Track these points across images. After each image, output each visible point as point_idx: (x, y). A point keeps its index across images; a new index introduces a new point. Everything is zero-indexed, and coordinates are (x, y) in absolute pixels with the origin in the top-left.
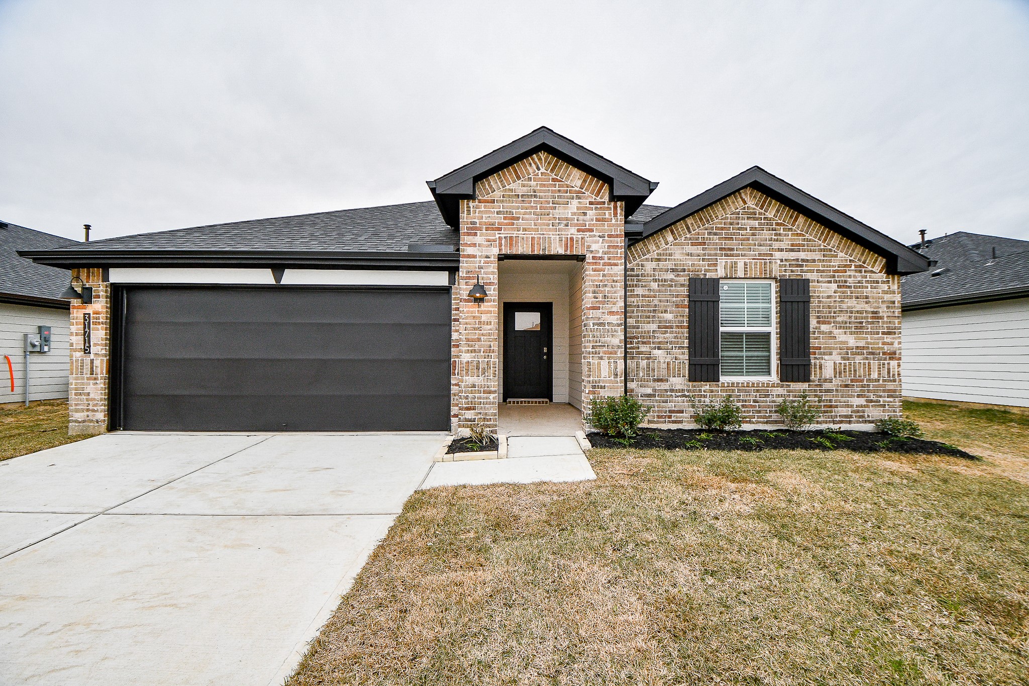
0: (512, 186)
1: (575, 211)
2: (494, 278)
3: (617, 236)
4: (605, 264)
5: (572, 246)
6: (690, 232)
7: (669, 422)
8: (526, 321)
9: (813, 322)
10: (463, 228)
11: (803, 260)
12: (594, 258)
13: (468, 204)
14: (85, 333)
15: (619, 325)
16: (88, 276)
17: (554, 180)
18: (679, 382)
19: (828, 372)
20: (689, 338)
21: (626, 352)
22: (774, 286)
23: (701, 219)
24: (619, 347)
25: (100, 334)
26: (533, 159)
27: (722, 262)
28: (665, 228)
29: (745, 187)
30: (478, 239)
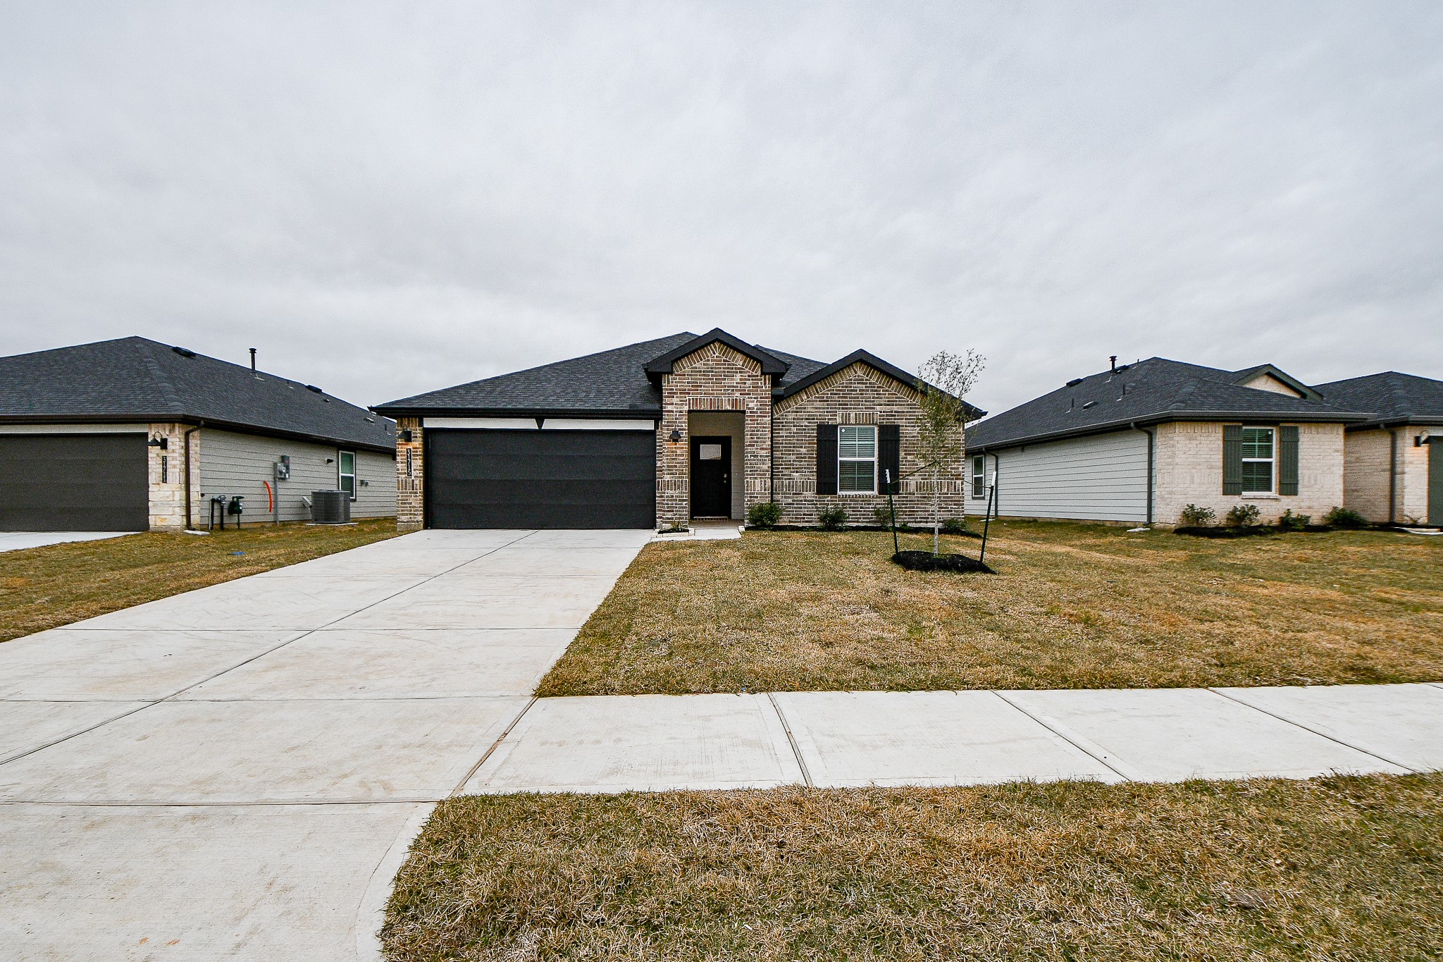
0: (697, 365)
1: (739, 381)
2: (685, 426)
3: (766, 398)
4: (758, 416)
5: (736, 404)
6: (818, 393)
7: (803, 522)
8: (710, 452)
9: (902, 454)
10: (665, 393)
11: (896, 412)
12: (751, 412)
13: (668, 377)
14: (408, 462)
15: (767, 456)
16: (409, 423)
17: (724, 361)
18: (810, 494)
19: (912, 488)
20: (817, 465)
21: (772, 475)
22: (876, 429)
23: (826, 384)
24: (767, 471)
25: (418, 463)
26: (711, 347)
27: (840, 413)
28: (801, 390)
29: (856, 362)
30: (675, 400)
